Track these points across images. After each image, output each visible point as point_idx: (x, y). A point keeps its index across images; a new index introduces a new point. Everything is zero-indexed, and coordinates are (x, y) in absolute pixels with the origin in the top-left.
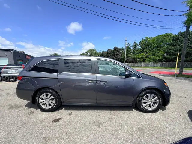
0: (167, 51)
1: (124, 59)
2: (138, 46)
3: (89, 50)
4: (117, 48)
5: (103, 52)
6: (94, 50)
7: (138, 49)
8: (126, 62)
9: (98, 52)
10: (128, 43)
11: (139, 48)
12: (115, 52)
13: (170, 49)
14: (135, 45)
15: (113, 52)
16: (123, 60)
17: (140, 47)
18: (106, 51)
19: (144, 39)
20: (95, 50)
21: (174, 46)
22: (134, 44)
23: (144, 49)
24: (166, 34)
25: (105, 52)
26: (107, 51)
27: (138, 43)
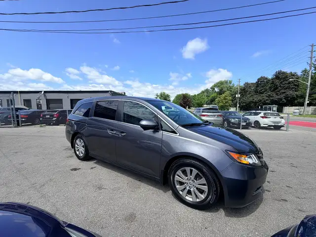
1: (303, 97)
3: (218, 83)
4: (284, 73)
5: (247, 84)
6: (226, 82)
8: (309, 105)
9: (235, 86)
12: (277, 82)
15: (273, 83)
16: (301, 100)
18: (255, 82)
20: (230, 82)
25: (252, 83)
26: (257, 81)
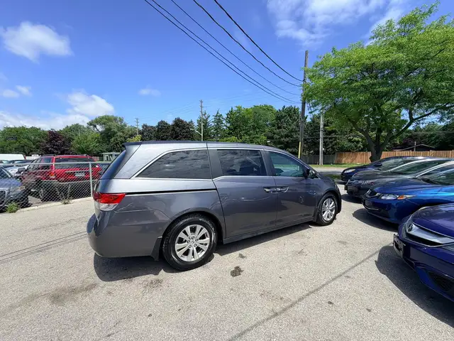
0: (270, 135)
2: (224, 122)
3: (102, 118)
5: (145, 126)
6: (115, 119)
7: (225, 127)
9: (129, 125)
10: (205, 114)
11: (225, 125)
13: (274, 134)
14: (218, 119)
17: (228, 125)
18: (155, 126)
19: (235, 109)
20: (121, 120)
21: (279, 128)
22: (216, 116)
23: (235, 128)
24: (266, 106)
25: (152, 127)
26: (157, 124)
27: (225, 116)
